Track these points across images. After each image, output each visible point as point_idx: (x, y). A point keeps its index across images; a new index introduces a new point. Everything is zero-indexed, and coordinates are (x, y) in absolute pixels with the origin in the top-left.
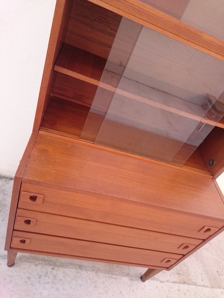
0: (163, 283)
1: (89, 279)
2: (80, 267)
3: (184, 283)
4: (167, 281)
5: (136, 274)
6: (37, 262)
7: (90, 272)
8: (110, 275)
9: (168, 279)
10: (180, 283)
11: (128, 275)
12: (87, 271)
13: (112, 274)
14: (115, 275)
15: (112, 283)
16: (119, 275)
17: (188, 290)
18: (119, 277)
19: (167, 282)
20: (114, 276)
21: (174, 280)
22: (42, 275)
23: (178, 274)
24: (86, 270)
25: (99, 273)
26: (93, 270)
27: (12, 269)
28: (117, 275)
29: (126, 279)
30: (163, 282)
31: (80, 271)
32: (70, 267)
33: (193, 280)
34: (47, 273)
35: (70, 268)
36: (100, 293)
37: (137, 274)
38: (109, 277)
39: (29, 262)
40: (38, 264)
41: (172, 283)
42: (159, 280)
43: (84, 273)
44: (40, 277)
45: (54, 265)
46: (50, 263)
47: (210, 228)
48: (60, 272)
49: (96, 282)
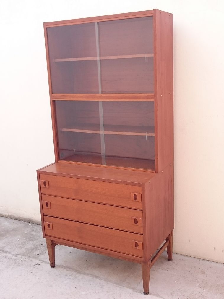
1: (100, 283)
2: (97, 277)
7: (102, 281)
8: (117, 285)
11: (134, 289)
13: (120, 285)
15: (116, 289)
18: (125, 288)
20: (121, 287)
22: (68, 275)
24: (100, 279)
25: (109, 282)
26: (105, 280)
28: (124, 286)
29: (130, 290)
31: (95, 278)
35: (89, 276)
42: (163, 297)
43: (97, 280)
44: (66, 275)
45: (78, 272)
46: (76, 271)
47: (135, 194)
48: (80, 276)
49: (104, 286)
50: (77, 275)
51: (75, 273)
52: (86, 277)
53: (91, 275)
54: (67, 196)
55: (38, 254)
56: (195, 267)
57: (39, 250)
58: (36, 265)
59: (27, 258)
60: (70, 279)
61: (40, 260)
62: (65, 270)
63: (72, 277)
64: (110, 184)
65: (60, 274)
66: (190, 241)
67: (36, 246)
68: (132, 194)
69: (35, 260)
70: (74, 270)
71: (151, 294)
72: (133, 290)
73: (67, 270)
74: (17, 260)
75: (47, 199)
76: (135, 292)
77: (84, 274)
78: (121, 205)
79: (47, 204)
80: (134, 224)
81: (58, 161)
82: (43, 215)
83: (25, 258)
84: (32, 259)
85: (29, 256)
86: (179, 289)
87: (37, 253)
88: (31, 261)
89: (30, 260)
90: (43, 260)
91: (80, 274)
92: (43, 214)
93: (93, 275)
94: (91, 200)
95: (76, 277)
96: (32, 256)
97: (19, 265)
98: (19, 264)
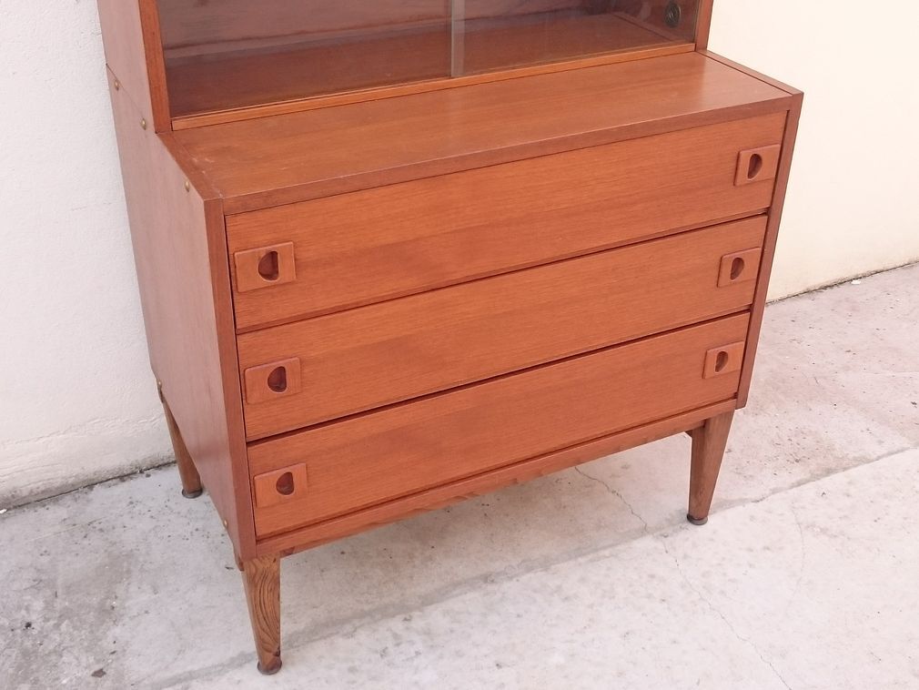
0: (764, 501)
1: (535, 591)
2: (487, 579)
3: (829, 472)
4: (774, 491)
5: (667, 520)
6: (348, 628)
7: (525, 578)
8: (590, 557)
9: (772, 487)
10: (815, 477)
11: (644, 531)
12: (515, 579)
13: (596, 550)
14: (605, 548)
15: (609, 569)
16: (617, 544)
17: (850, 483)
18: (619, 547)
19: (773, 493)
20: (607, 553)
21: (794, 480)
22: (387, 648)
23: (797, 461)
24: (511, 578)
25: (553, 567)
26: (529, 570)
27: (281, 676)
28: (611, 546)
29: (646, 543)
30: (761, 500)
31: (490, 587)
32: (455, 593)
33: (851, 456)
34: (396, 636)
35: (457, 595)
36: (591, 606)
37: (669, 517)
38: (591, 561)
39: (325, 638)
40: (355, 631)
41: (792, 487)
42: (746, 499)
43: (508, 587)
44: (384, 653)
45: (403, 610)
46: (385, 612)
47: (757, 151)
48: (436, 617)
49: (559, 588)
50: (418, 623)
51: (397, 624)
52: (454, 604)
53: (456, 585)
55: (101, 672)
57: (57, 654)
60: (418, 653)
63: (412, 643)
65: (352, 671)
67: (14, 653)
70: (367, 617)
77: (427, 601)
80: (728, 281)
87: (74, 671)
91: (416, 613)
92: (247, 439)
95: (428, 634)
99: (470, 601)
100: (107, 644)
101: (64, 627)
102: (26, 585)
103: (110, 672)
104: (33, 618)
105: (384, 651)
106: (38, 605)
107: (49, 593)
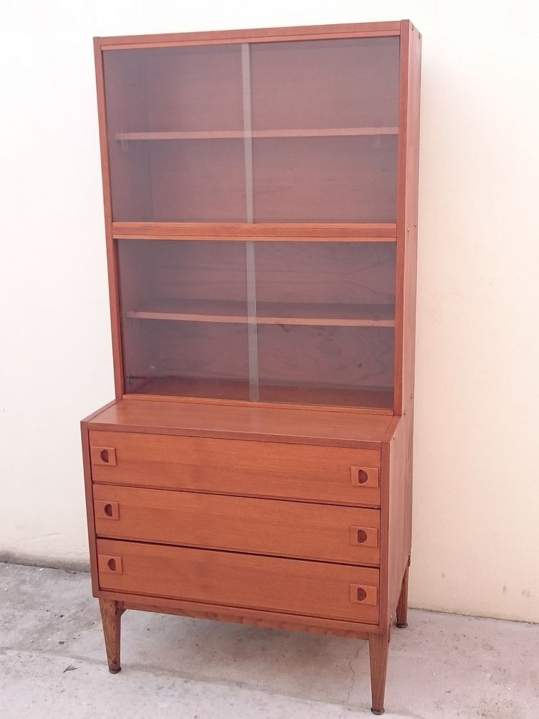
1: (254, 700)
2: (240, 684)
5: (362, 704)
6: (161, 672)
7: (257, 692)
8: (299, 699)
11: (343, 703)
13: (307, 699)
14: (311, 699)
15: (301, 708)
16: (318, 701)
20: (309, 702)
23: (484, 715)
24: (250, 689)
25: (276, 694)
26: (264, 690)
27: (115, 675)
28: (315, 700)
29: (336, 708)
31: (236, 688)
32: (219, 682)
34: (173, 685)
35: (219, 684)
37: (364, 703)
38: (297, 702)
39: (148, 671)
40: (161, 675)
43: (245, 693)
44: (160, 688)
45: (188, 677)
46: (181, 675)
47: (362, 468)
48: (198, 687)
49: (266, 704)
50: (188, 686)
51: (179, 681)
52: (212, 686)
53: (224, 680)
54: (168, 484)
55: (63, 643)
56: (465, 636)
57: (58, 630)
58: (67, 670)
59: (34, 654)
60: (172, 696)
61: (72, 657)
62: (151, 676)
63: (176, 691)
64: (295, 446)
65: (141, 688)
66: (443, 575)
67: (47, 623)
68: (355, 470)
69: (59, 657)
70: (173, 672)
71: (389, 713)
72: (341, 706)
73: (158, 676)
74: (11, 664)
75: (107, 496)
76: (349, 710)
77: (204, 679)
78: (323, 497)
79: (108, 509)
80: (357, 543)
81: (124, 397)
82: (96, 538)
83: (31, 657)
84: (51, 657)
85: (39, 650)
86: (450, 692)
87: (56, 638)
88: (49, 660)
89: (45, 658)
90: (81, 655)
91: (193, 681)
92: (96, 534)
93: (229, 682)
94: (239, 491)
95: (186, 691)
96: (48, 648)
97: (20, 676)
98: (18, 672)
99: (221, 688)
100: (76, 635)
101: (71, 622)
102: (78, 603)
103: (65, 644)
104: (66, 615)
105: (161, 688)
106: (73, 611)
107: (81, 609)
